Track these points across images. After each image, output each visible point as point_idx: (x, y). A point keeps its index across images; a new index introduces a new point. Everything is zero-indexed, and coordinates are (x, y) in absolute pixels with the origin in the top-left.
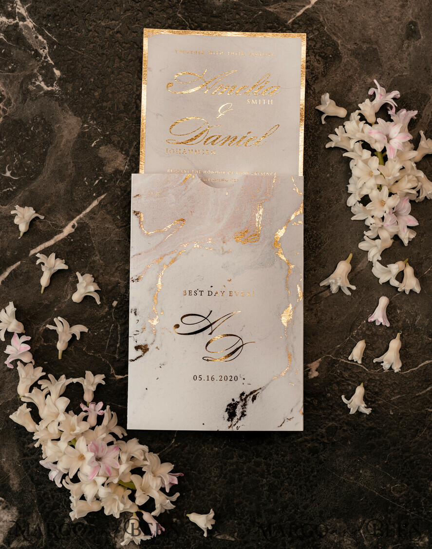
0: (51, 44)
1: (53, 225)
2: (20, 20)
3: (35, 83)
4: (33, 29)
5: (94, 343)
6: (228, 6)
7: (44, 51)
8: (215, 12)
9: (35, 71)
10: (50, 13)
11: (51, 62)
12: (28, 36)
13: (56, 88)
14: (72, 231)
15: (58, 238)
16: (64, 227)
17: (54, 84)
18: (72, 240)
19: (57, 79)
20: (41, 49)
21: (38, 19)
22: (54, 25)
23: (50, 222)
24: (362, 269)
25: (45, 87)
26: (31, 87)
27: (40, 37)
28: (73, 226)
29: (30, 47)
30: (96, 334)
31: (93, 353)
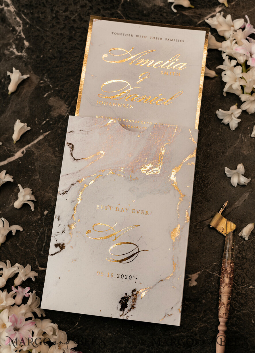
0: (25, 23)
1: (8, 150)
2: (5, 6)
3: (9, 49)
4: (13, 12)
5: (26, 240)
6: (155, 8)
7: (19, 28)
8: (145, 12)
9: (11, 41)
10: (27, 3)
11: (23, 36)
12: (9, 17)
13: (24, 54)
14: (21, 155)
15: (10, 160)
16: (16, 152)
17: (23, 51)
18: (20, 162)
19: (26, 48)
20: (17, 27)
21: (18, 7)
22: (29, 12)
23: (6, 148)
24: (238, 205)
25: (16, 53)
26: (7, 52)
27: (18, 19)
28: (23, 152)
29: (9, 25)
30: (28, 234)
31: (24, 248)
